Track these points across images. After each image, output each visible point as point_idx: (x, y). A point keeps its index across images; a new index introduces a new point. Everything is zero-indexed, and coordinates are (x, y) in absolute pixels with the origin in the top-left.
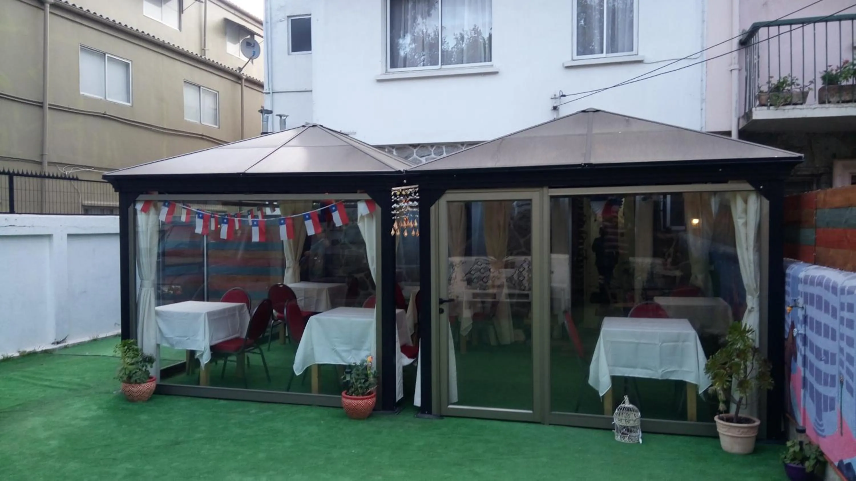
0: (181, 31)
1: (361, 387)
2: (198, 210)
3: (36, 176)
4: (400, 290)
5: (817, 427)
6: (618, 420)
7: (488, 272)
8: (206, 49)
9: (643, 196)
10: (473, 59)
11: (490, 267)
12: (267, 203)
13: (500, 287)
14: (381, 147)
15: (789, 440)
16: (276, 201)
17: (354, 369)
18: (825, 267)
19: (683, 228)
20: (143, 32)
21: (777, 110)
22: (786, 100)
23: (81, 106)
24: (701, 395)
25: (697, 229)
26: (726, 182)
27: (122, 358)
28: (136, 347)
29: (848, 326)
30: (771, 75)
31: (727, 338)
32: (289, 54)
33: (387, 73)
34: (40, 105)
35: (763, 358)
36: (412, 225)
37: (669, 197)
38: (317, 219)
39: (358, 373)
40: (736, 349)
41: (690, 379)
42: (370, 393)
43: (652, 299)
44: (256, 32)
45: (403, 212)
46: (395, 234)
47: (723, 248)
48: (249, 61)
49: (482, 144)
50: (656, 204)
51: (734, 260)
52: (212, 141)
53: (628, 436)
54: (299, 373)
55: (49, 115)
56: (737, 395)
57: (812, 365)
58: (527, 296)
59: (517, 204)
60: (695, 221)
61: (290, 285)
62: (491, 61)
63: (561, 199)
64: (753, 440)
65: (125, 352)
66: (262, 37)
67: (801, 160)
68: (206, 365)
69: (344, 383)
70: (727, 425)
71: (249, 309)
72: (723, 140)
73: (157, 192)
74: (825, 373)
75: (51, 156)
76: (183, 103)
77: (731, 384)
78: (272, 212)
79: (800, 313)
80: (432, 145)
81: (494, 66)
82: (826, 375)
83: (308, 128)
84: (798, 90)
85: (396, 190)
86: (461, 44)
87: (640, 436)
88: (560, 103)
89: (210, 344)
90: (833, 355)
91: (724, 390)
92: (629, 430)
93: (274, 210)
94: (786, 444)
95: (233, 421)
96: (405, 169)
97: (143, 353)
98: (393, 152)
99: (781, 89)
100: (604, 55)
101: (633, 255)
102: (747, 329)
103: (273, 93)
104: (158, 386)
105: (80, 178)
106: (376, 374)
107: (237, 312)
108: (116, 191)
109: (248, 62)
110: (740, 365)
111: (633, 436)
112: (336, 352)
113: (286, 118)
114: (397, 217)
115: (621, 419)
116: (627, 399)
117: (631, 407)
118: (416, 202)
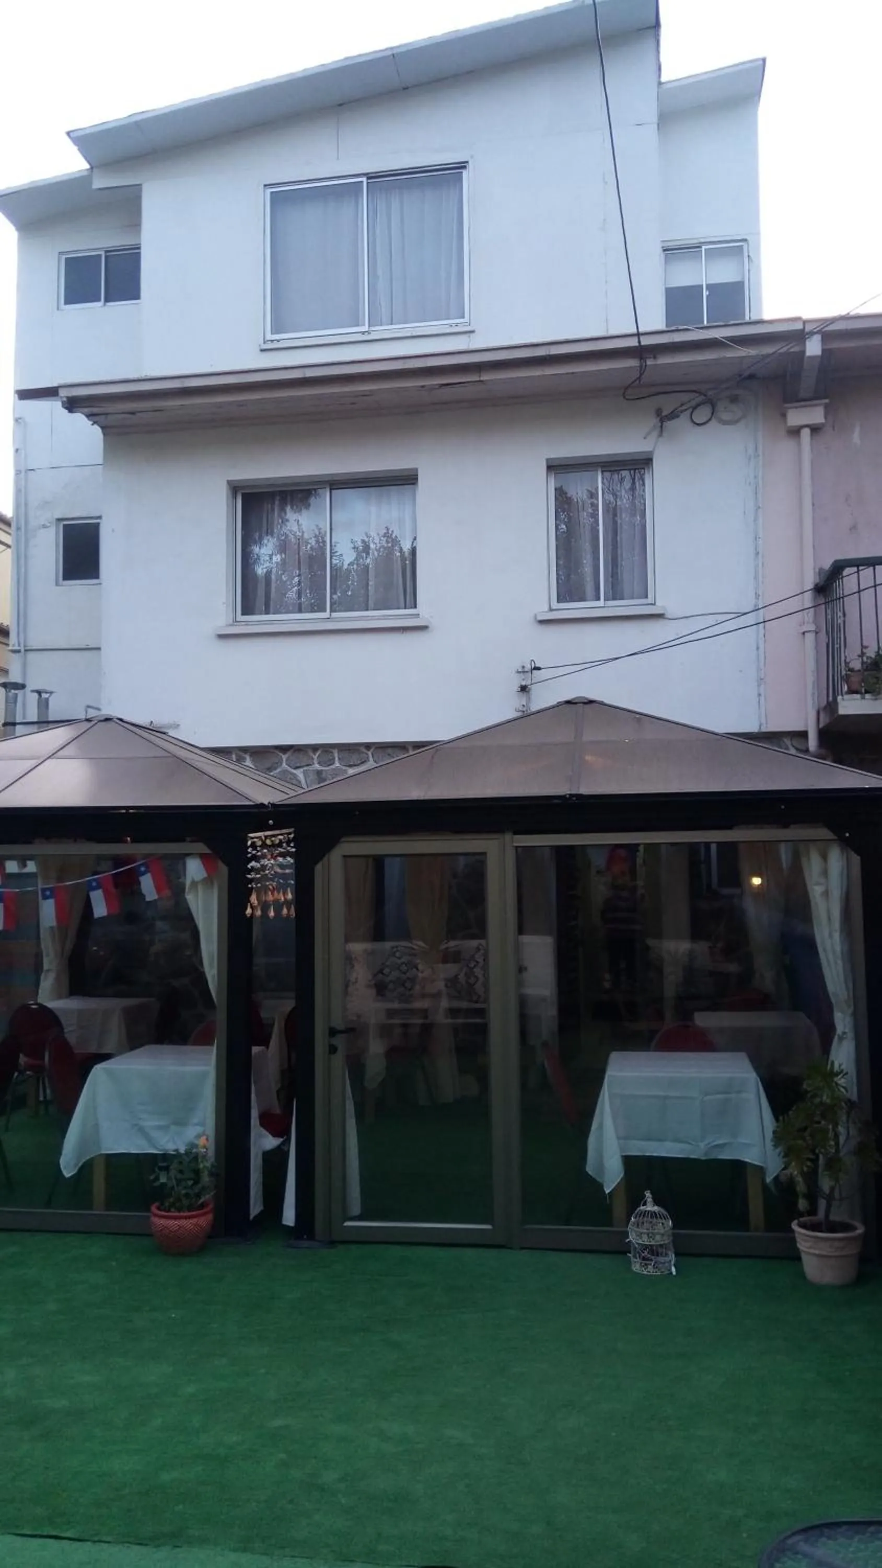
1: (187, 1195)
4: (256, 1009)
6: (635, 1236)
7: (414, 970)
9: (672, 849)
10: (384, 604)
11: (417, 960)
13: (437, 996)
14: (223, 752)
17: (175, 1162)
19: (737, 891)
21: (874, 700)
24: (769, 1187)
25: (759, 894)
30: (865, 645)
31: (805, 1086)
32: (57, 584)
33: (236, 624)
35: (864, 1118)
36: (283, 899)
38: (112, 889)
39: (181, 1167)
40: (820, 1104)
41: (751, 1157)
42: (202, 1206)
43: (691, 1018)
45: (266, 875)
46: (253, 915)
49: (401, 756)
53: (653, 1264)
54: (70, 1173)
56: (826, 1184)
58: (481, 1013)
60: (757, 881)
61: (51, 1005)
62: (415, 607)
63: (538, 853)
64: (856, 1260)
66: (8, 546)
69: (155, 1188)
70: (812, 1237)
77: (816, 1165)
78: (19, 869)
80: (315, 748)
81: (421, 616)
83: (96, 723)
85: (256, 837)
86: (364, 558)
87: (673, 1262)
88: (532, 680)
91: (804, 1175)
92: (654, 1251)
93: (25, 866)
96: (271, 802)
98: (245, 760)
100: (601, 603)
102: (835, 1070)
103: (26, 651)
106: (214, 1170)
110: (827, 1131)
111: (661, 1263)
112: (142, 1131)
113: (50, 696)
114: (256, 884)
115: (641, 1233)
116: (650, 1196)
117: (656, 1211)
118: (290, 857)
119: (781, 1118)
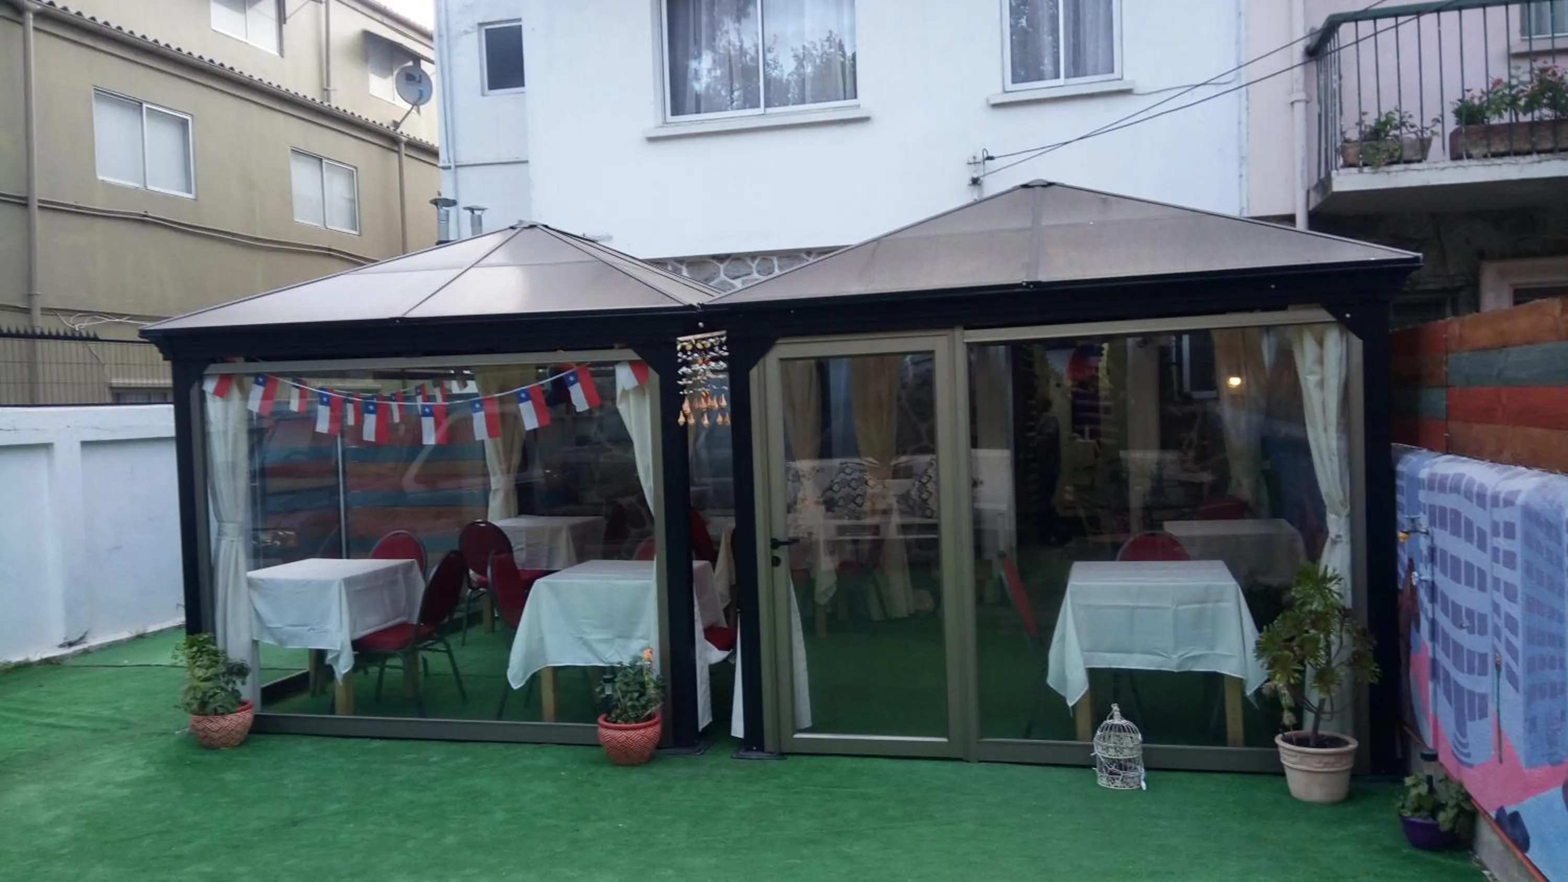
0: (283, 57)
1: (633, 707)
2: (321, 389)
3: (18, 335)
4: (703, 525)
5: (1458, 750)
6: (1102, 750)
7: (865, 485)
8: (331, 88)
9: (1139, 339)
10: (822, 96)
11: (867, 476)
12: (452, 372)
13: (886, 512)
14: (659, 263)
15: (1408, 775)
16: (467, 368)
17: (620, 674)
18: (1465, 458)
19: (1212, 394)
20: (211, 61)
21: (1374, 173)
22: (1391, 156)
23: (99, 203)
24: (1250, 699)
25: (1237, 396)
26: (1282, 308)
27: (189, 668)
28: (213, 647)
29: (1506, 564)
30: (1363, 110)
31: (1293, 593)
32: (483, 95)
33: (666, 125)
34: (23, 203)
35: (1359, 627)
36: (717, 406)
37: (1186, 339)
38: (542, 400)
39: (626, 680)
40: (1311, 612)
41: (1229, 669)
42: (650, 717)
43: (1161, 527)
44: (422, 56)
45: (698, 381)
46: (686, 423)
47: (1284, 430)
48: (412, 109)
49: (840, 251)
50: (1164, 352)
51: (1302, 449)
52: (347, 260)
53: (1121, 778)
54: (520, 683)
55: (40, 220)
56: (1314, 696)
57: (1446, 637)
58: (934, 528)
59: (911, 360)
60: (1235, 381)
61: (499, 523)
62: (856, 97)
63: (992, 348)
64: (1347, 776)
65: (193, 658)
66: (433, 62)
67: (1417, 265)
68: (346, 676)
69: (603, 699)
70: (1300, 752)
71: (424, 570)
72: (1277, 233)
73: (242, 359)
74: (1469, 651)
75: (46, 296)
76: (291, 191)
77: (1304, 677)
78: (461, 390)
79: (1423, 544)
80: (753, 256)
81: (861, 106)
82: (1471, 653)
83: (521, 231)
84: (1413, 136)
85: (685, 341)
86: (805, 67)
87: (1142, 778)
88: (984, 171)
89: (351, 637)
90: (1483, 617)
91: (1290, 687)
92: (1122, 766)
93: (465, 385)
94: (1403, 782)
95: (399, 778)
96: (701, 303)
97: (227, 658)
98: (681, 270)
99: (1383, 135)
100: (1062, 81)
101: (1126, 448)
102: (1328, 576)
103: (457, 167)
104: (256, 717)
105: (101, 337)
106: (659, 682)
107: (400, 576)
108: (165, 359)
109: (409, 112)
110: (1318, 641)
111: (1130, 778)
112: (586, 643)
113: (482, 213)
114: (688, 391)
115: (1108, 748)
116: (1118, 709)
117: (1124, 725)
118: (723, 361)
119: (1265, 628)
